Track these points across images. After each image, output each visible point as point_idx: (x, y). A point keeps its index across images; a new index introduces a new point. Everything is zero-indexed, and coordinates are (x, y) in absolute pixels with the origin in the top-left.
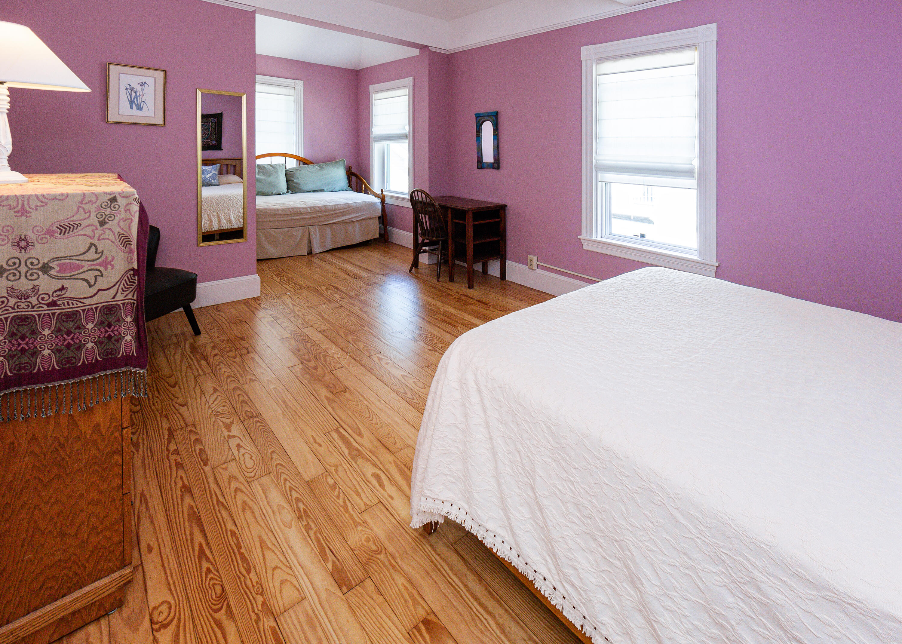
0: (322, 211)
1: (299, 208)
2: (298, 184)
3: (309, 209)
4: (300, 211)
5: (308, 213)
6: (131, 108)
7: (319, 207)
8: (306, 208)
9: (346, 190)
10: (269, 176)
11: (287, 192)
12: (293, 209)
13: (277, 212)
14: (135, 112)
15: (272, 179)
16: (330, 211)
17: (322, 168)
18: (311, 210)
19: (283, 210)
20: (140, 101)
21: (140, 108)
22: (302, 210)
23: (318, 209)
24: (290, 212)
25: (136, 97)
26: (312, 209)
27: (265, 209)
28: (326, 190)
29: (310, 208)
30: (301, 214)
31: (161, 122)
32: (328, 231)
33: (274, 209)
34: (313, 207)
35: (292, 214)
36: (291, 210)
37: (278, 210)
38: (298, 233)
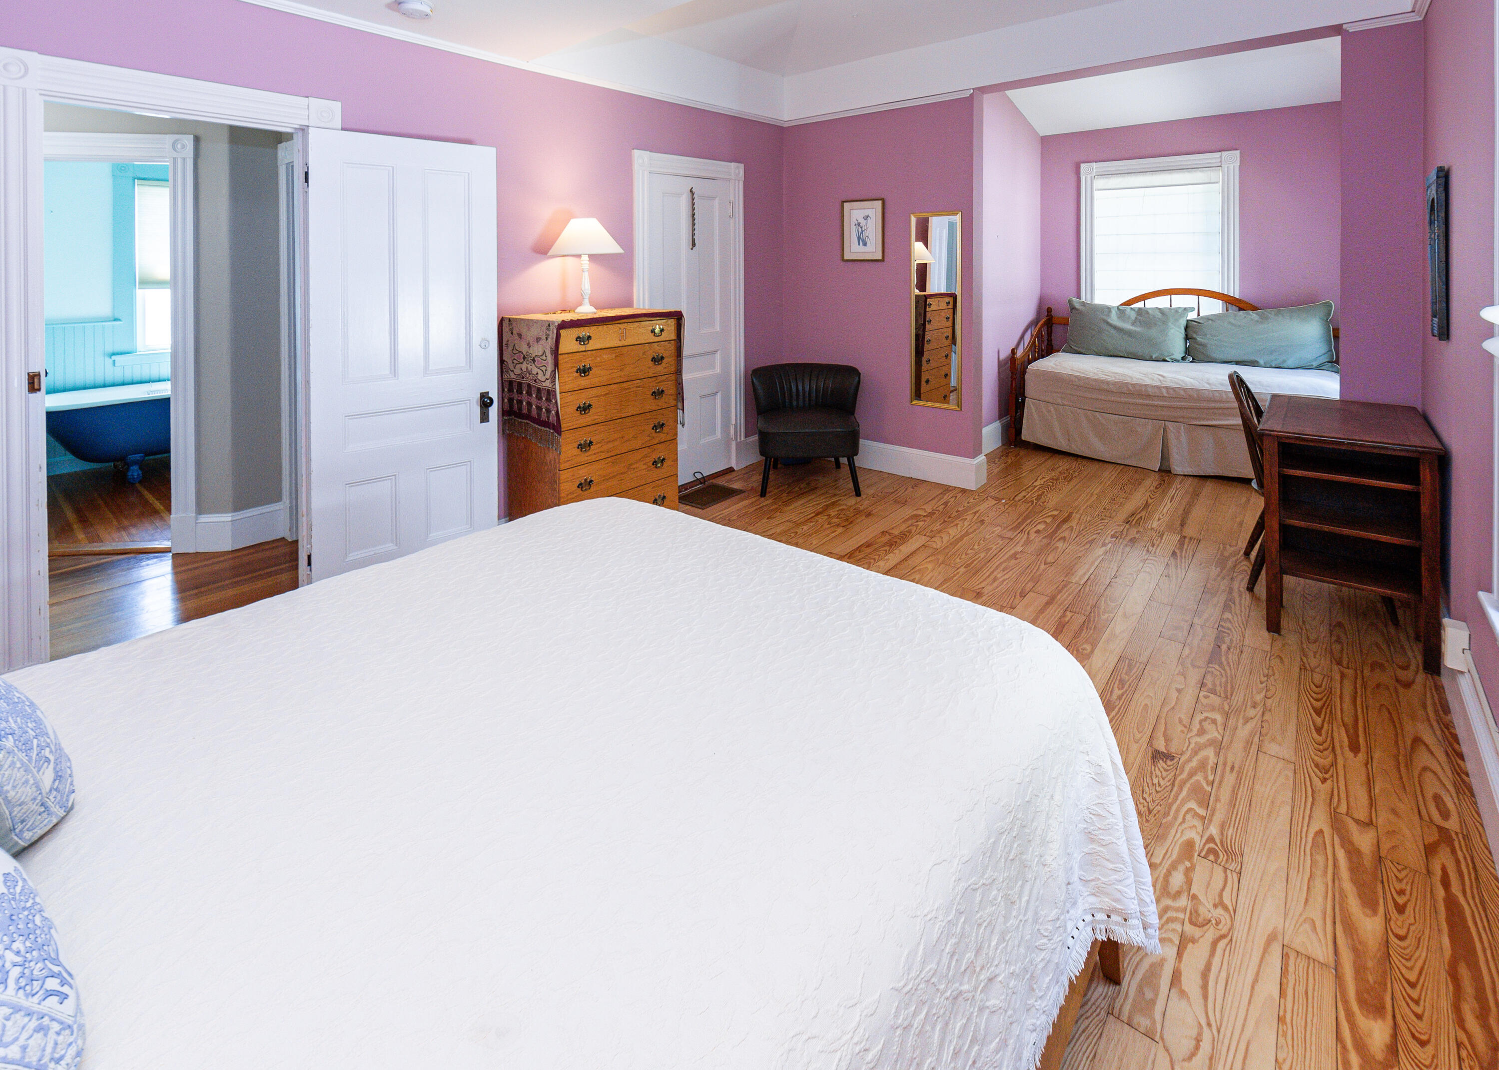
0: (1191, 398)
1: (1146, 386)
2: (1204, 346)
3: (1164, 391)
4: (1147, 391)
5: (1161, 397)
6: (859, 244)
7: (1185, 390)
8: (1158, 388)
9: (1319, 368)
10: (1150, 328)
11: (1183, 359)
12: (1134, 385)
13: (1106, 387)
14: (861, 248)
15: (1153, 332)
16: (1208, 400)
17: (1264, 318)
18: (1168, 393)
19: (1116, 384)
20: (864, 237)
21: (865, 244)
22: (1149, 390)
23: (1182, 392)
24: (1128, 389)
25: (862, 231)
26: (1171, 391)
27: (1088, 379)
28: (1262, 362)
29: (1167, 388)
30: (1149, 396)
31: (880, 258)
32: (1207, 439)
33: (1102, 381)
34: (1173, 389)
35: (1130, 394)
36: (1131, 388)
37: (1108, 383)
38: (1146, 429)
